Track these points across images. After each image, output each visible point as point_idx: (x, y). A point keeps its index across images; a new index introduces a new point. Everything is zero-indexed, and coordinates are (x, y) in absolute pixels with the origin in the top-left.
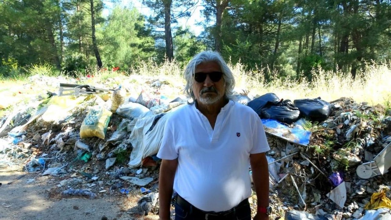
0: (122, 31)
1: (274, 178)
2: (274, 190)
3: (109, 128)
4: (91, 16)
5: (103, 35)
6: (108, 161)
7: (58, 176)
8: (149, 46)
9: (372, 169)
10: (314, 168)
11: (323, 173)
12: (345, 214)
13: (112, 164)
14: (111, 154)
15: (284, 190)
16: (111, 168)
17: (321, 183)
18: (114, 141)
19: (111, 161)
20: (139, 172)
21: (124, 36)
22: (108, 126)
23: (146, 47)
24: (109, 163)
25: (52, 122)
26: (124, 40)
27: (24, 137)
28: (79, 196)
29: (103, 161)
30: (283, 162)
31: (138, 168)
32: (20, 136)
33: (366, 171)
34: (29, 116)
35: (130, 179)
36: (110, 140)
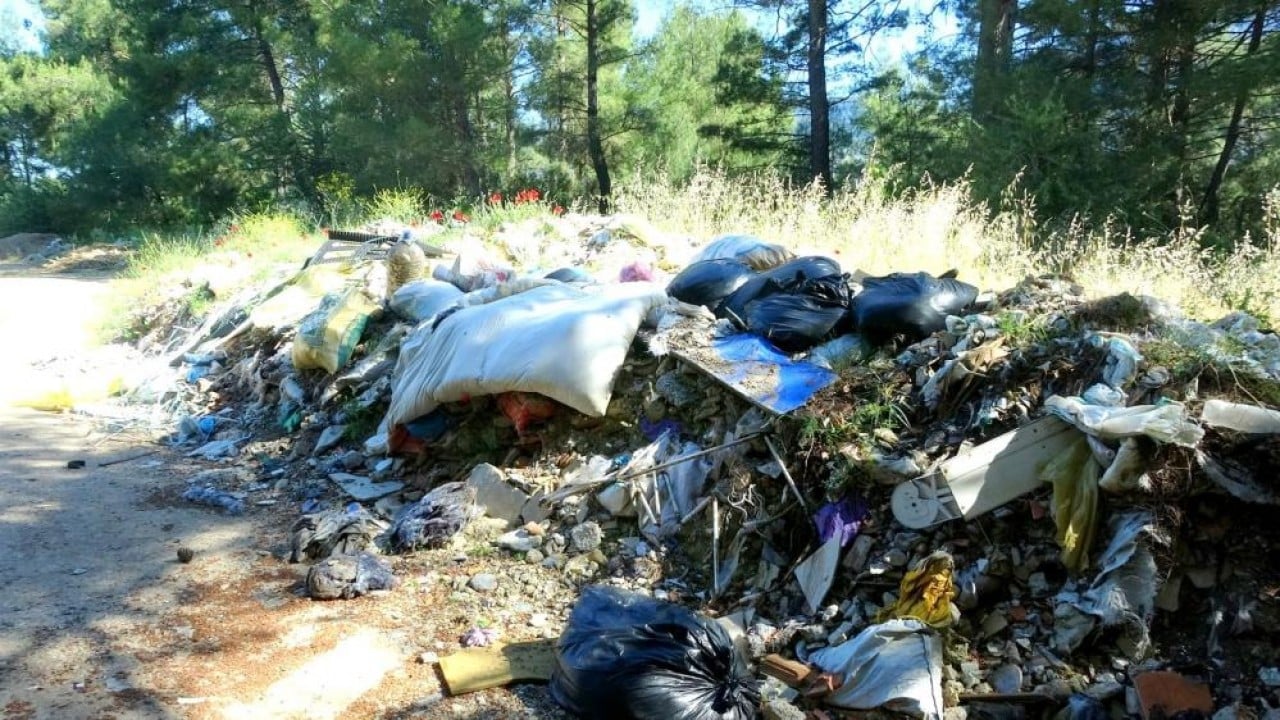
0: (684, 87)
1: (676, 509)
2: (661, 542)
3: (361, 346)
4: (585, 44)
5: (626, 103)
6: (326, 432)
7: (184, 449)
8: (758, 132)
9: (940, 497)
10: (790, 492)
11: (802, 503)
12: (807, 628)
13: (331, 440)
14: (343, 415)
15: (693, 544)
16: (327, 450)
17: (794, 533)
18: (355, 382)
19: (332, 433)
20: (382, 465)
21: (690, 102)
22: (359, 343)
23: (746, 134)
24: (326, 438)
25: (270, 329)
26: (688, 116)
27: (215, 365)
28: (206, 505)
29: (316, 430)
30: (716, 464)
31: (382, 456)
32: (208, 364)
33: (918, 501)
34: (244, 318)
35: (347, 482)
36: (349, 376)
